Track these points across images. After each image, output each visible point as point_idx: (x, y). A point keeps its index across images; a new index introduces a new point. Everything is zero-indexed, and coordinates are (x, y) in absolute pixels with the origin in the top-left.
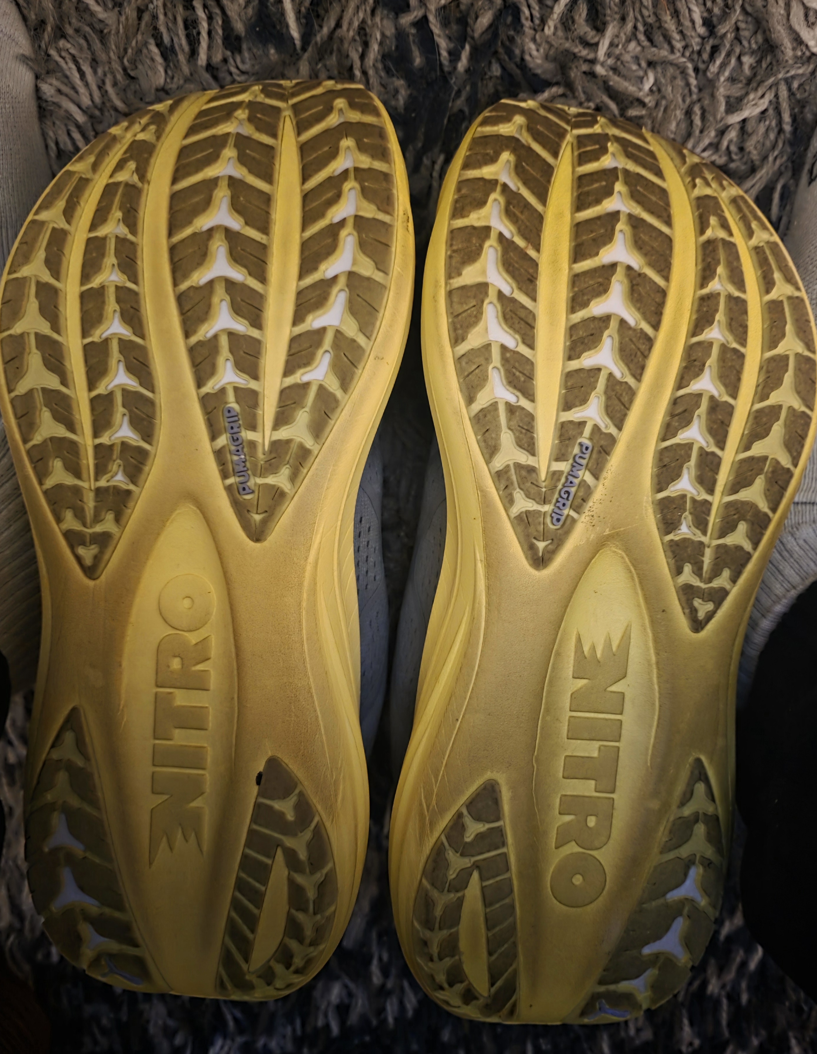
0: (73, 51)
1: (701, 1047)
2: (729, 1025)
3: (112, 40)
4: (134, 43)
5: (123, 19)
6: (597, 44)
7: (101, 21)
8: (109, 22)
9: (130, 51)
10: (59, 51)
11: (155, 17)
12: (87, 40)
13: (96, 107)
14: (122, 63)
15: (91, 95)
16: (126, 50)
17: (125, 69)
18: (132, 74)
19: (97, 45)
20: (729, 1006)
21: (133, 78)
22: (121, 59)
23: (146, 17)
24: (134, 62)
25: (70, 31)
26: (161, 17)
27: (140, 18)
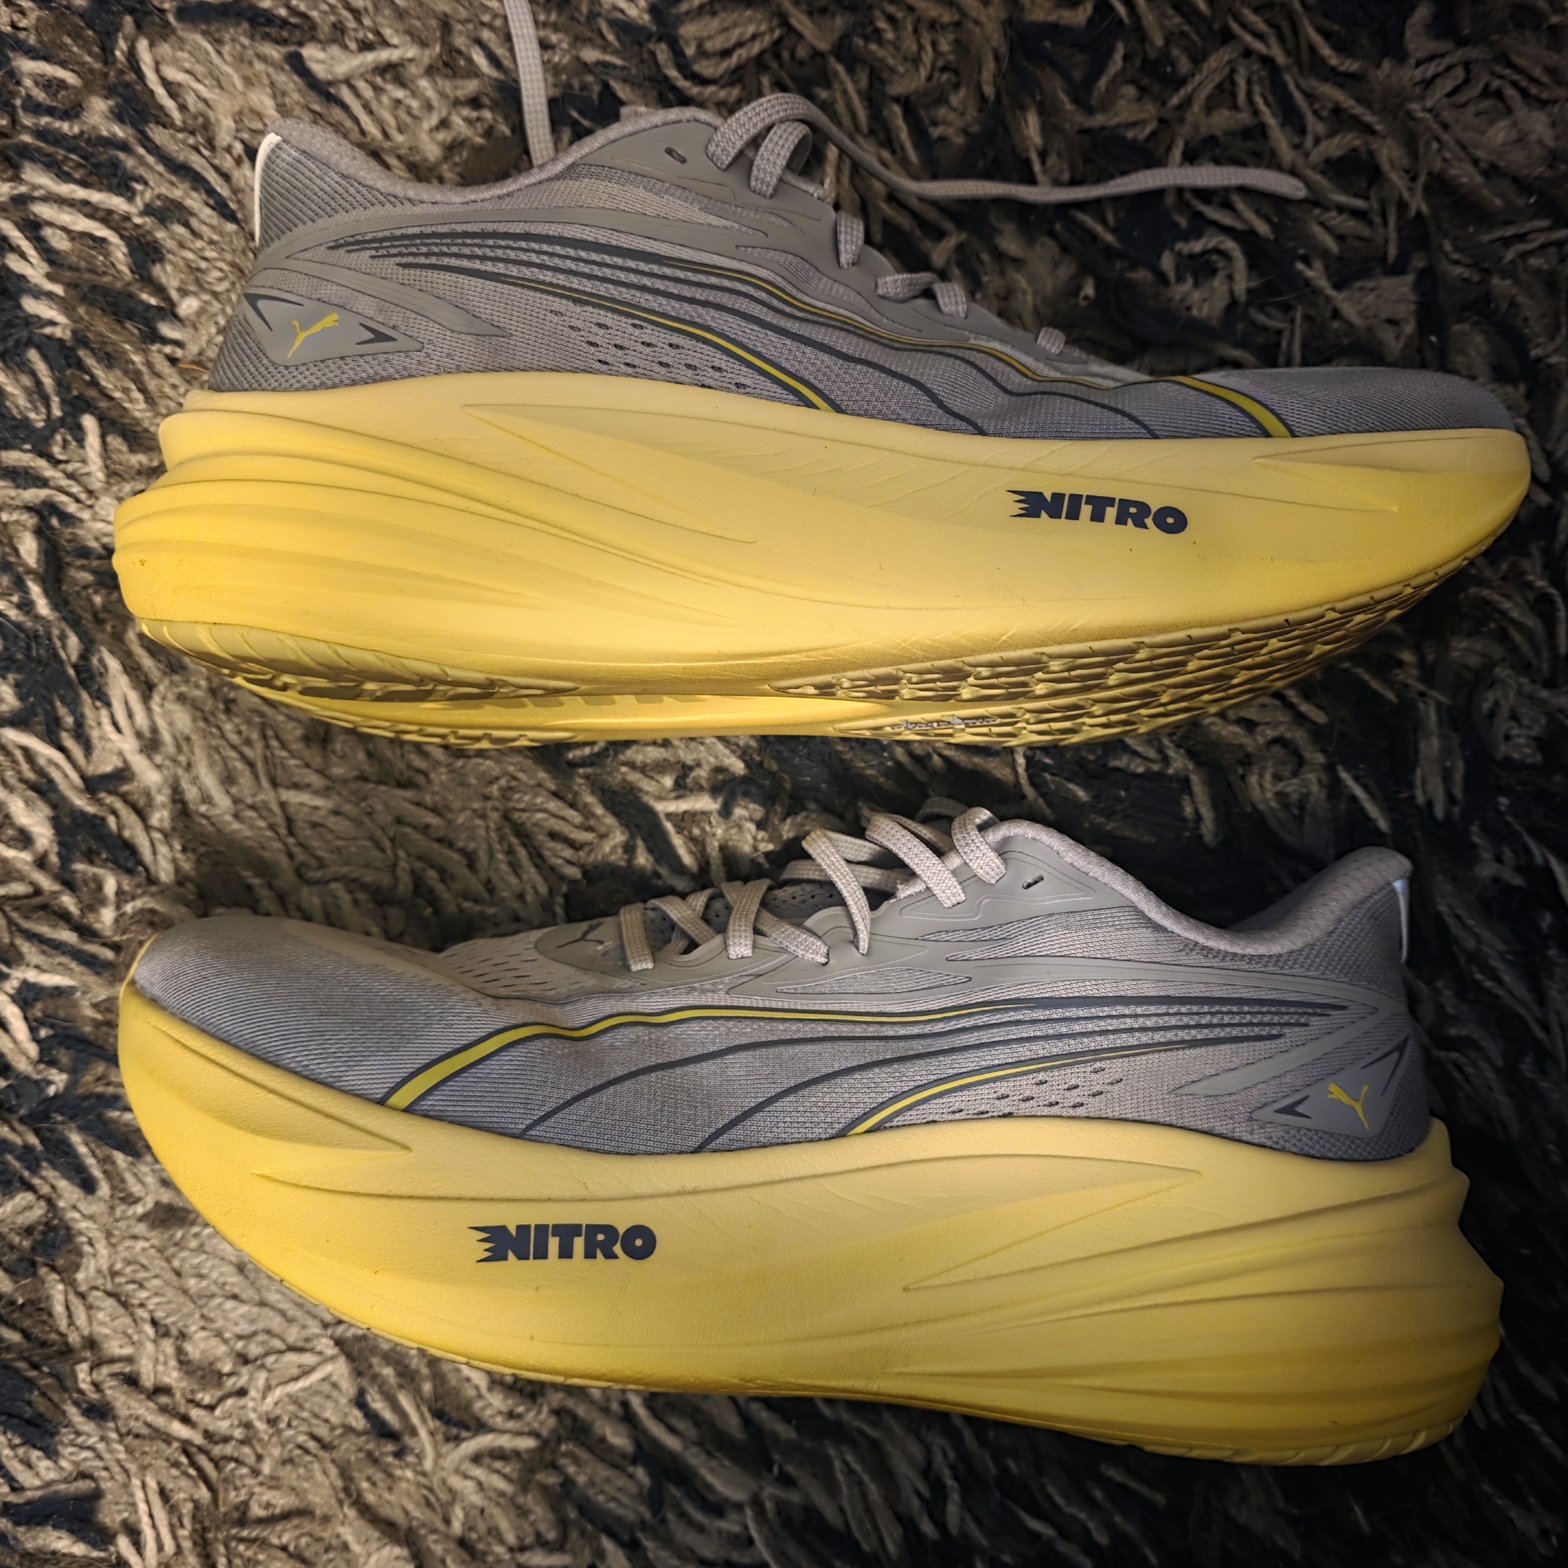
20: (1540, 1421)
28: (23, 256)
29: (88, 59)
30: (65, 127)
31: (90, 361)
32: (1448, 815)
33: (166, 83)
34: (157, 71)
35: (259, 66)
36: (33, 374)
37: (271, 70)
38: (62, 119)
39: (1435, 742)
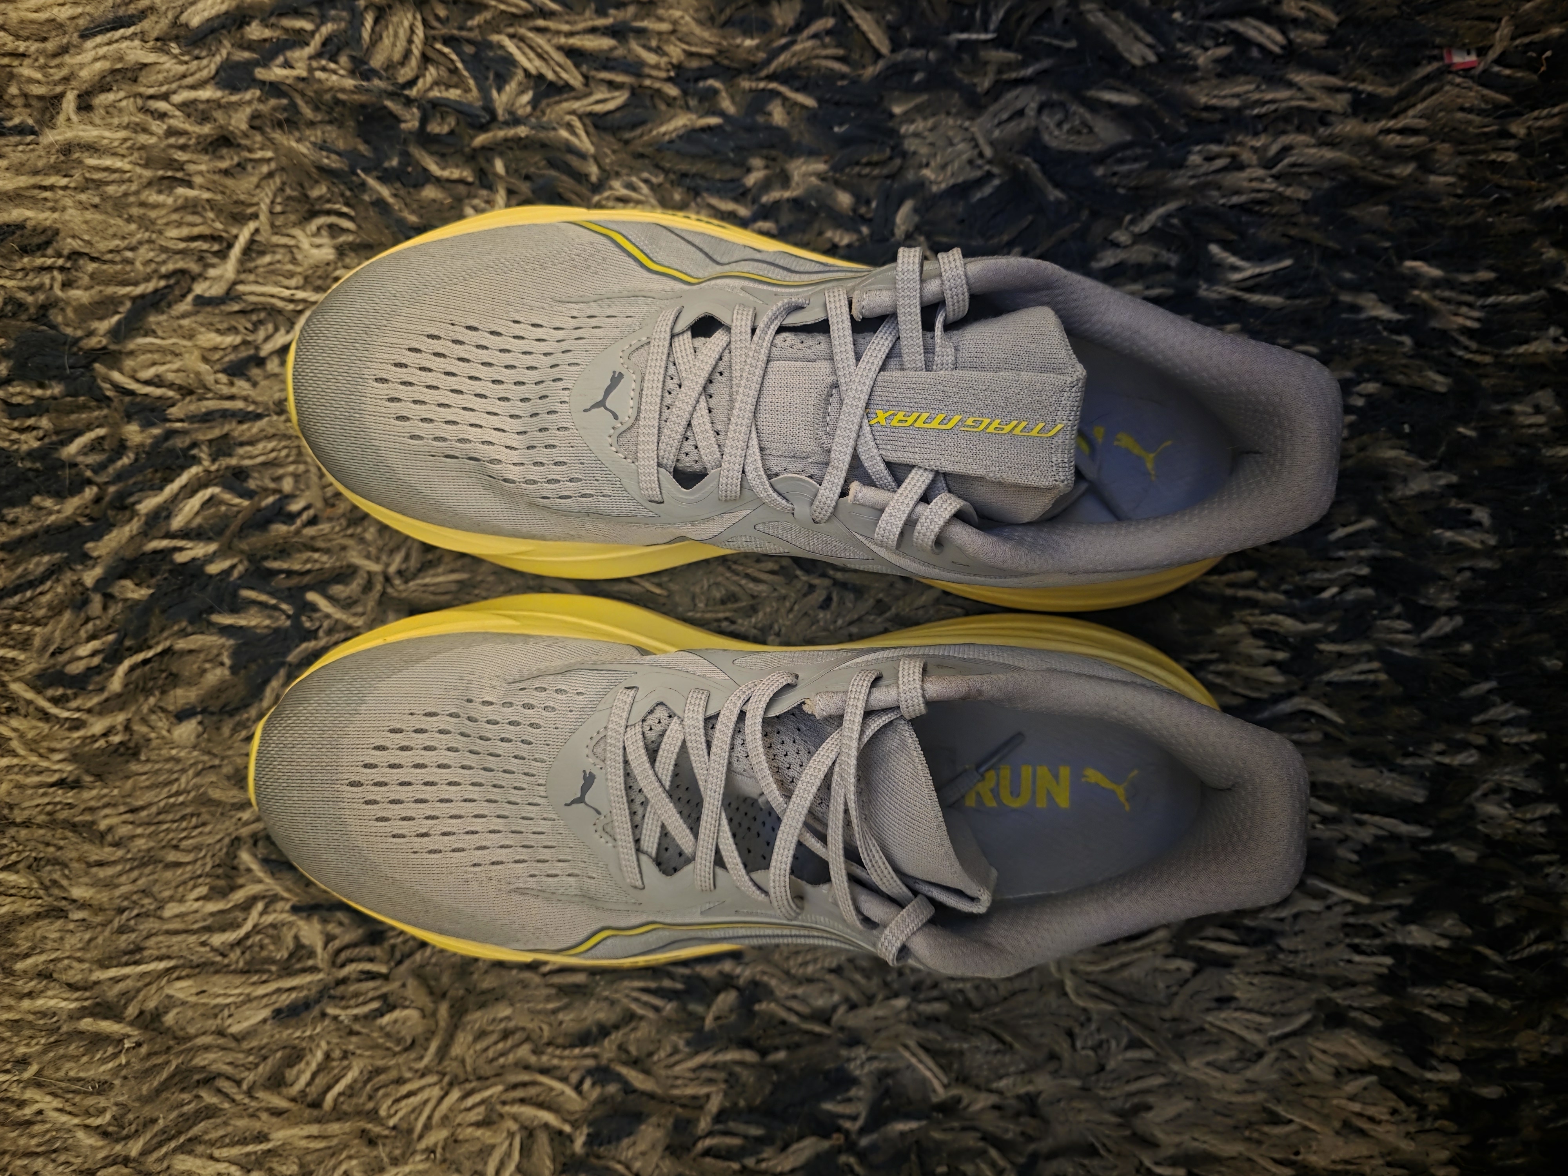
0: (390, 1102)
1: (1559, 325)
2: (1527, 291)
3: (380, 1063)
4: (381, 1041)
5: (358, 1052)
6: (369, 573)
7: (361, 1072)
8: (362, 1065)
9: (389, 1044)
10: (390, 1116)
11: (356, 1018)
12: (377, 1090)
13: (441, 1081)
14: (400, 1053)
15: (430, 1085)
16: (388, 1049)
17: (406, 1050)
18: (409, 1041)
19: (383, 1078)
20: (1499, 293)
21: (413, 1042)
22: (395, 1054)
23: (357, 1027)
24: (399, 1041)
25: (370, 1105)
26: (356, 1011)
27: (358, 1033)
28: (181, 549)
29: (96, 413)
30: (125, 461)
31: (276, 565)
32: (1158, 55)
33: (147, 383)
34: (138, 381)
35: (185, 322)
36: (254, 602)
37: (193, 318)
38: (120, 458)
39: (1114, 27)
